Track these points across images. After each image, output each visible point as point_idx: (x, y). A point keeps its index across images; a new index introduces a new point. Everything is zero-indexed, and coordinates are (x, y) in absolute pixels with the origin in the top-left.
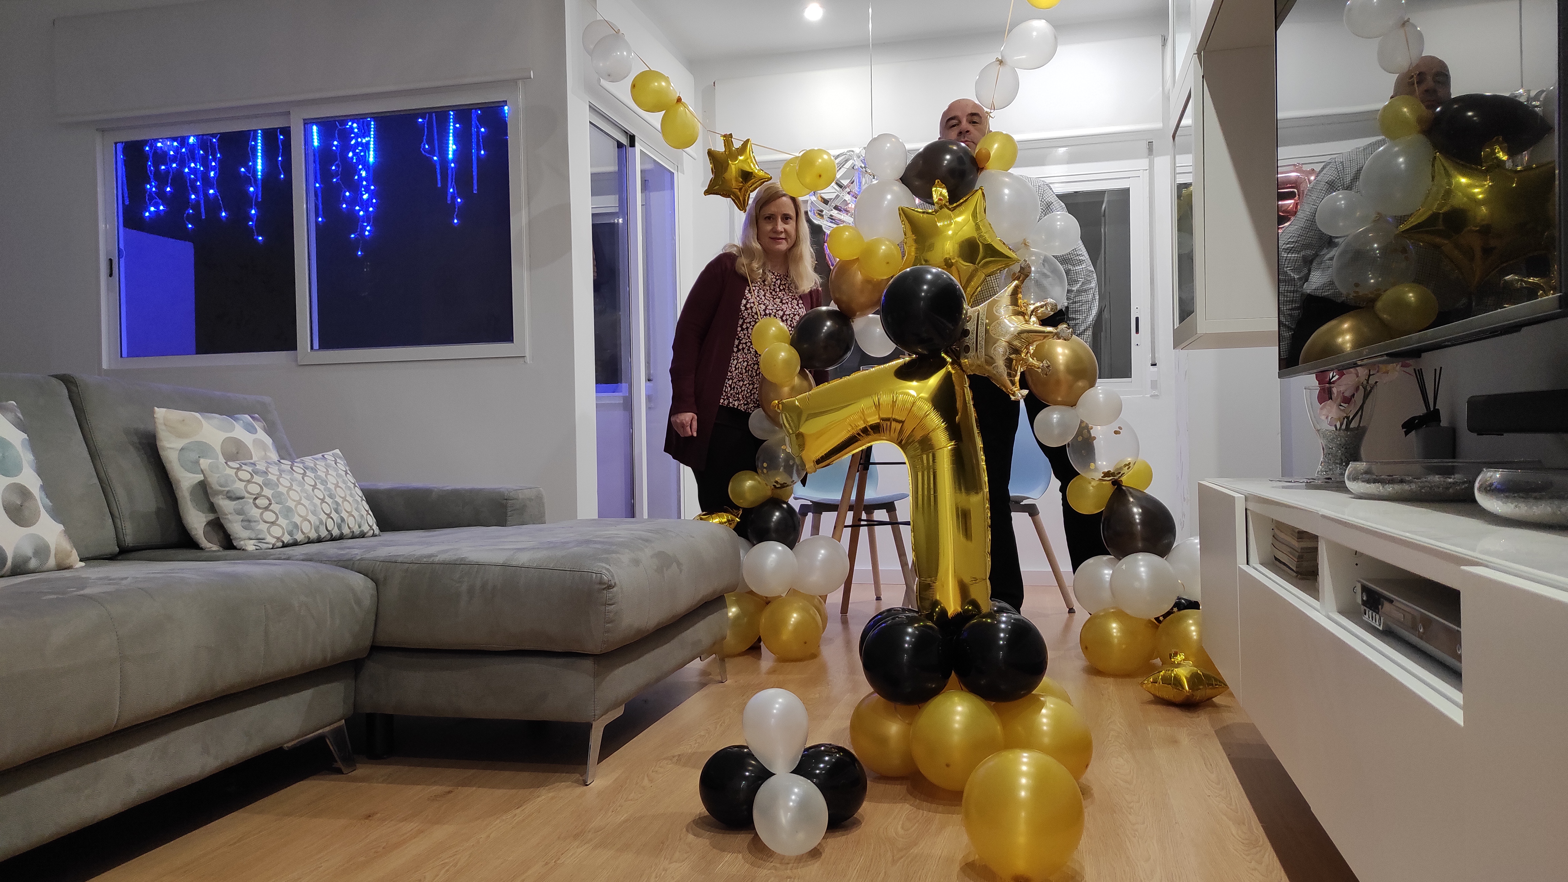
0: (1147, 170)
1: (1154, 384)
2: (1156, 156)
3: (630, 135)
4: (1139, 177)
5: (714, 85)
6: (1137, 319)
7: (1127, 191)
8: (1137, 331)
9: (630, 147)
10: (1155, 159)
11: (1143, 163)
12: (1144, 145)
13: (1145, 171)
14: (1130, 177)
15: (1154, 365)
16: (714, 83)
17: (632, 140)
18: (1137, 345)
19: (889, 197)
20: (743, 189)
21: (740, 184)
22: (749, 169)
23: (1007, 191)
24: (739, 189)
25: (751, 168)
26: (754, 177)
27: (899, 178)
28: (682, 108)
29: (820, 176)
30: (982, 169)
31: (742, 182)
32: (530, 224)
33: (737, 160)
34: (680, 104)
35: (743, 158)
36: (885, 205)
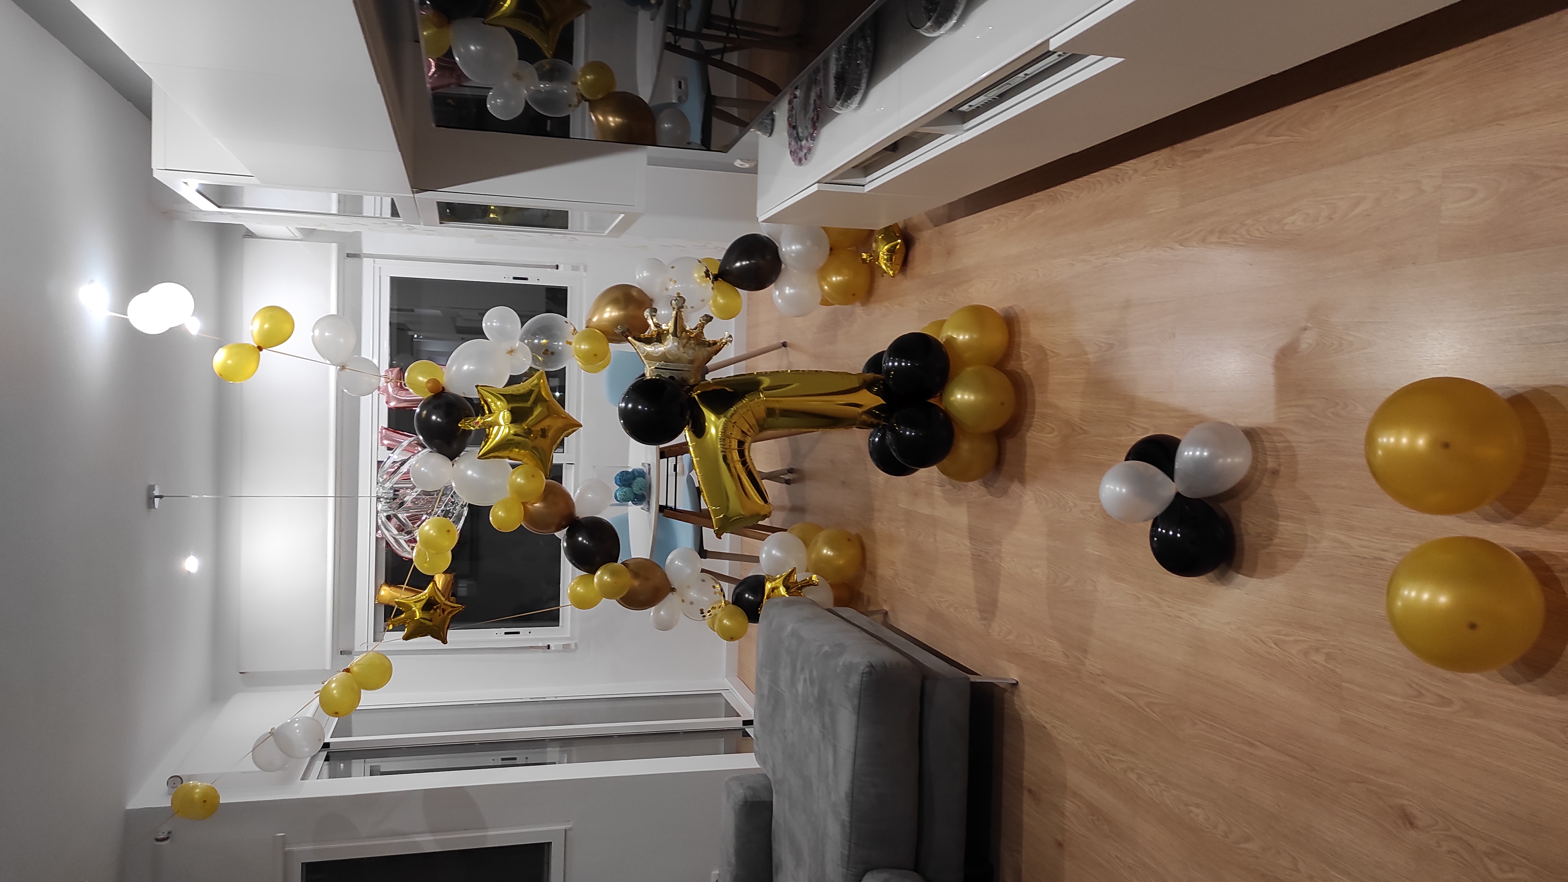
0: (374, 260)
1: (575, 268)
2: (362, 251)
3: (322, 747)
4: (380, 267)
5: (244, 673)
6: (515, 278)
7: (393, 279)
8: (526, 279)
9: (329, 747)
10: (364, 252)
11: (367, 263)
12: (351, 261)
13: (376, 262)
14: (380, 276)
15: (557, 267)
16: (241, 673)
17: (326, 746)
18: (538, 280)
19: (470, 472)
20: (443, 607)
21: (437, 612)
22: (424, 602)
23: (466, 367)
24: (444, 611)
25: (423, 599)
26: (431, 597)
27: (450, 463)
28: (355, 669)
29: (448, 531)
30: (443, 388)
31: (435, 610)
32: (433, 831)
33: (415, 612)
34: (351, 670)
35: (413, 606)
36: (477, 476)
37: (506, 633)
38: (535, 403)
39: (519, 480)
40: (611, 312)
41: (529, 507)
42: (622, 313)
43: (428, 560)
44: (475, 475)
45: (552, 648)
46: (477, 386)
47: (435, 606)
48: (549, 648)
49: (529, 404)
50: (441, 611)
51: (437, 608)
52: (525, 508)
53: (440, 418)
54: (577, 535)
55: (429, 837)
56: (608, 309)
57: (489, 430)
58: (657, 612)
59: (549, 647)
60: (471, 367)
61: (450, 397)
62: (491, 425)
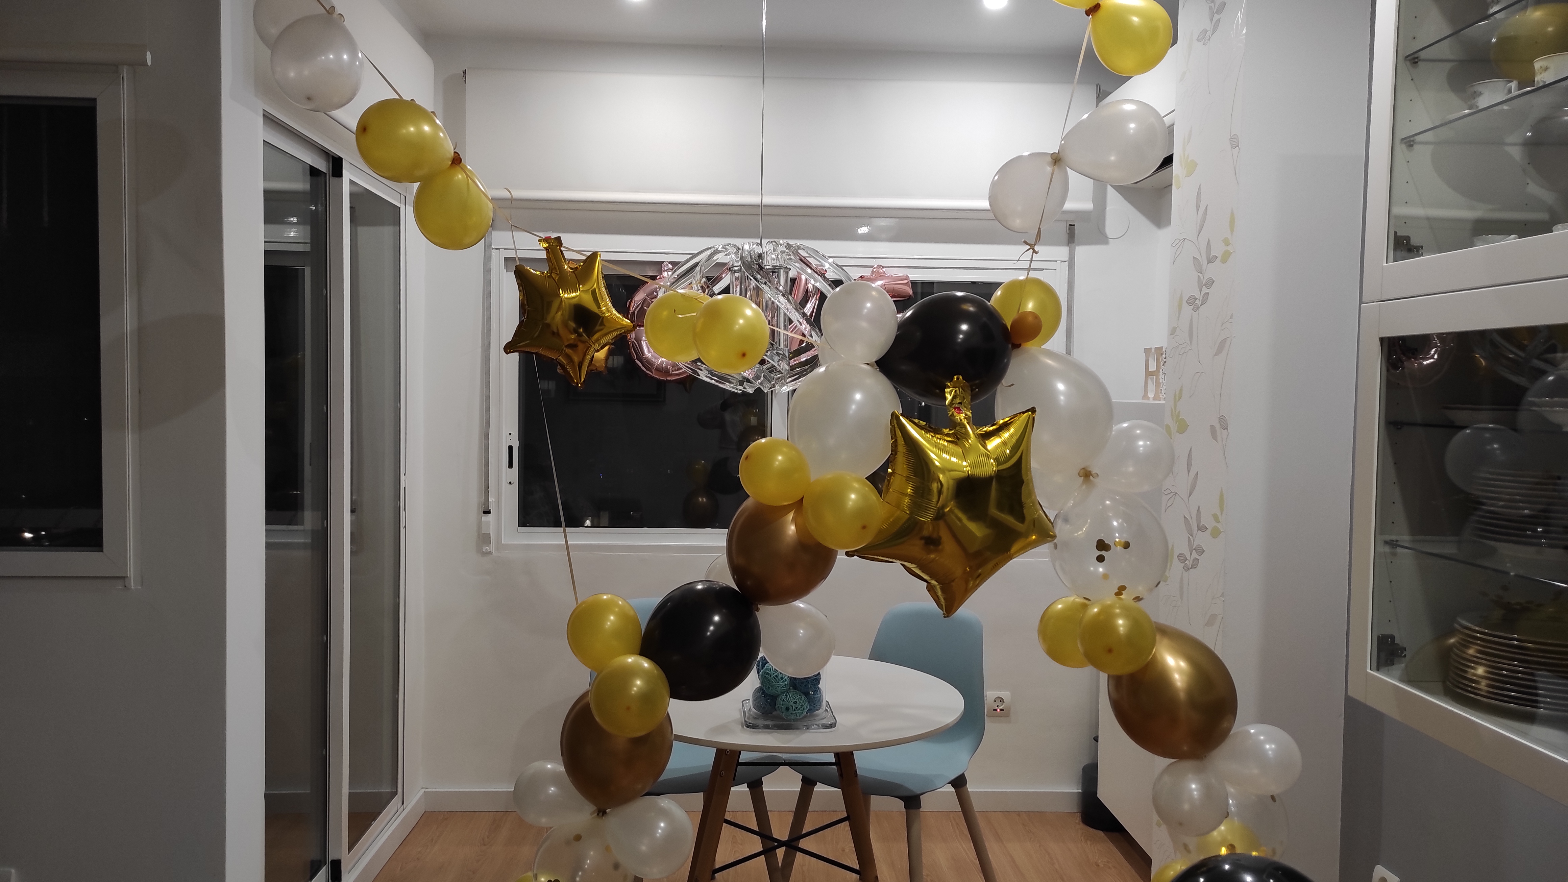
0: (1065, 261)
2: (1078, 245)
3: (333, 157)
4: (1056, 269)
5: (465, 76)
9: (333, 176)
10: (1077, 248)
11: (1062, 252)
12: (1063, 229)
13: (1062, 263)
14: (1043, 269)
16: (465, 72)
17: (337, 165)
19: (858, 396)
20: (581, 346)
21: (572, 334)
22: (594, 308)
23: (1061, 386)
24: (573, 346)
25: (599, 307)
26: (602, 324)
27: (875, 360)
28: (460, 176)
29: (744, 355)
30: (1018, 346)
31: (575, 331)
32: (141, 332)
33: (575, 290)
34: (458, 168)
35: (586, 288)
36: (851, 412)
37: (510, 448)
38: (994, 524)
39: (853, 496)
40: (1180, 671)
41: (791, 516)
42: (1182, 695)
43: (680, 316)
44: (854, 407)
45: (485, 518)
46: (1033, 410)
47: (584, 331)
48: (485, 512)
49: (993, 511)
50: (571, 342)
51: (580, 335)
52: (786, 509)
53: (964, 340)
54: (724, 611)
55: (129, 324)
56: (1183, 664)
57: (948, 435)
58: (554, 778)
59: (487, 512)
60: (1062, 398)
61: (1006, 361)
62: (958, 438)
